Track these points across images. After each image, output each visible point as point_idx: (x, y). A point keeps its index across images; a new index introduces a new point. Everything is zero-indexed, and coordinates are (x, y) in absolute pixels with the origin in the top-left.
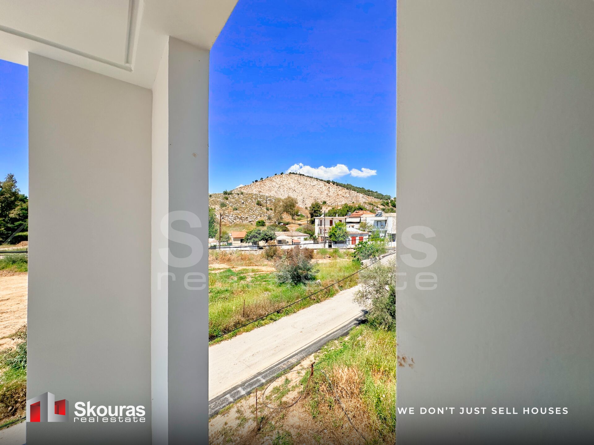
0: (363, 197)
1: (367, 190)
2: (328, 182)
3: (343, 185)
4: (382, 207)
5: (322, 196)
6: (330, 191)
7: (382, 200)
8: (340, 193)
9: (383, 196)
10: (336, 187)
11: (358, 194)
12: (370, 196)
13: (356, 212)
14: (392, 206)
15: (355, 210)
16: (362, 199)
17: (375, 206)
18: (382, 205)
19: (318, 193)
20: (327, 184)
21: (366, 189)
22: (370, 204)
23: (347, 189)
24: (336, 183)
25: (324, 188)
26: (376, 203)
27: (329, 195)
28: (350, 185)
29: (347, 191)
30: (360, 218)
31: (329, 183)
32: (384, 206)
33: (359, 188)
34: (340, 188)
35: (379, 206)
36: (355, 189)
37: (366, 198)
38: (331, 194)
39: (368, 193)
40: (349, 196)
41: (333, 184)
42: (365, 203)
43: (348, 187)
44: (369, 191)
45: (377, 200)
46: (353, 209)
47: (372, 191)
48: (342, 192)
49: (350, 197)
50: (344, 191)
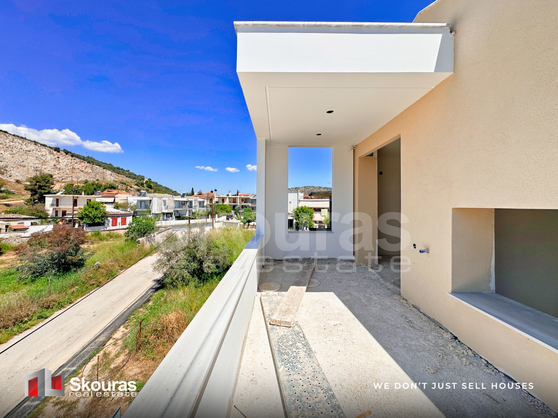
0: (111, 175)
1: (117, 168)
2: (57, 150)
3: (80, 157)
4: (136, 187)
5: (46, 167)
6: (59, 162)
7: (135, 180)
8: (77, 166)
9: (136, 175)
10: (71, 158)
11: (105, 170)
12: (121, 174)
13: (108, 191)
14: (148, 187)
15: (105, 189)
16: (110, 177)
17: (128, 186)
18: (136, 185)
19: (37, 162)
20: (55, 152)
21: (115, 166)
22: (123, 183)
23: (89, 162)
24: (71, 153)
25: (49, 157)
26: (128, 182)
27: (58, 166)
28: (92, 158)
29: (87, 164)
30: (114, 198)
31: (59, 152)
32: (139, 186)
33: (105, 163)
34: (77, 160)
35: (133, 186)
36: (99, 164)
37: (115, 176)
38: (62, 165)
39: (117, 171)
40: (91, 171)
41: (65, 154)
42: (116, 181)
43: (90, 161)
44: (119, 169)
45: (129, 180)
46: (103, 188)
47: (122, 169)
48: (79, 166)
49: (93, 173)
50: (83, 164)
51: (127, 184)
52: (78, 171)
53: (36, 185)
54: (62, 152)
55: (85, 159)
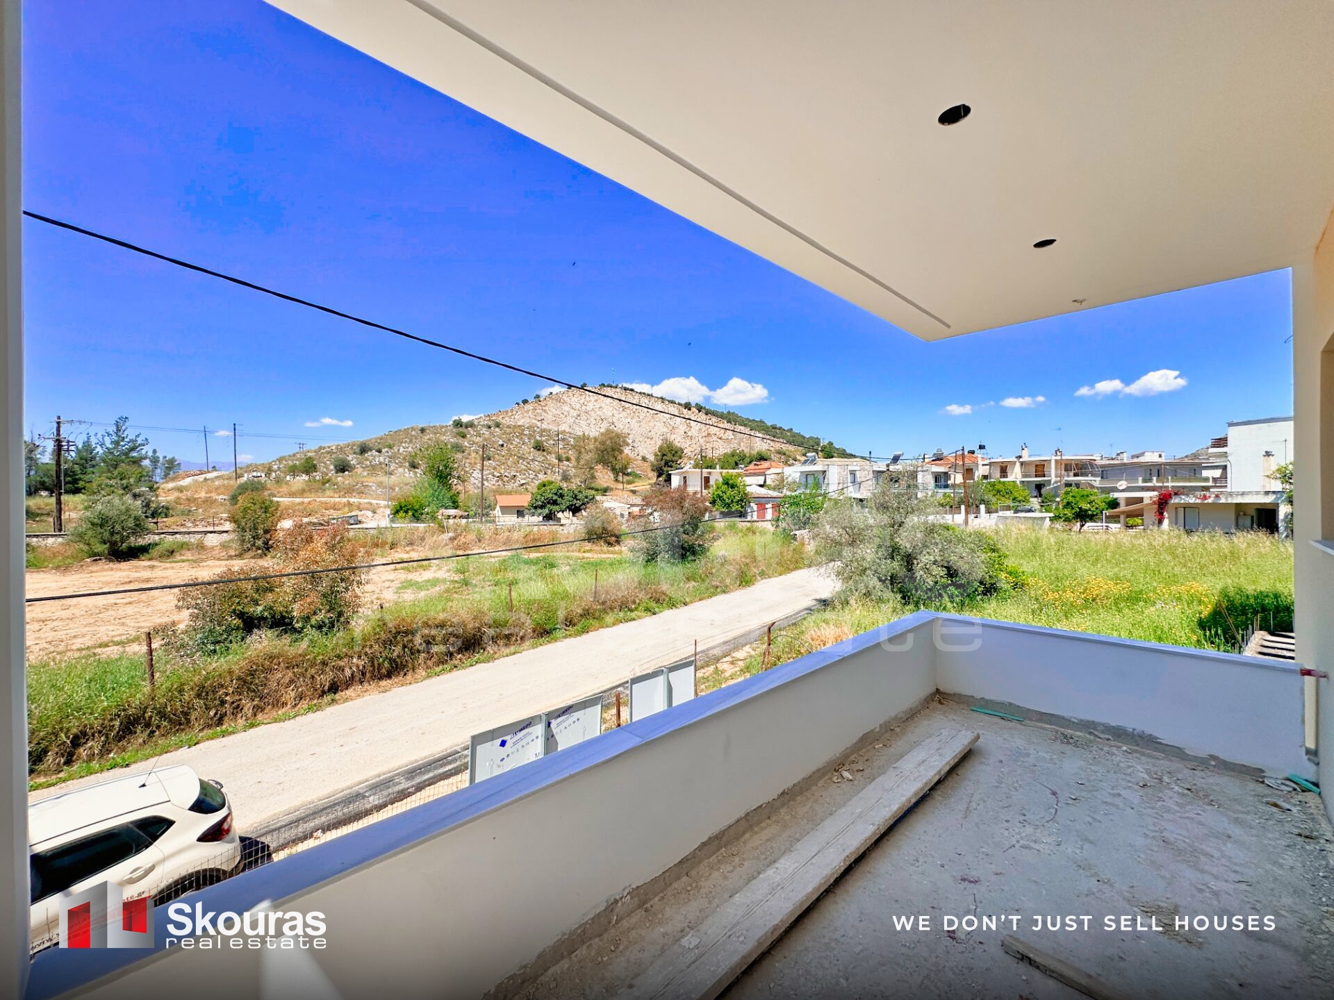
0: (762, 439)
1: (772, 426)
2: (688, 406)
3: (718, 414)
5: (675, 436)
6: (691, 427)
7: (802, 447)
8: (713, 430)
10: (704, 417)
11: (752, 433)
12: (779, 438)
13: (755, 465)
15: (751, 462)
19: (665, 430)
20: (685, 411)
21: (769, 423)
22: (780, 452)
23: (729, 421)
24: (704, 408)
25: (679, 419)
26: (791, 452)
27: (690, 434)
28: (734, 413)
29: (727, 426)
30: (763, 478)
31: (690, 409)
33: (754, 420)
34: (714, 419)
35: (798, 457)
36: (745, 423)
37: (769, 441)
38: (693, 433)
39: (773, 432)
40: (733, 437)
41: (697, 411)
42: (770, 449)
43: (731, 418)
45: (792, 447)
47: (780, 428)
48: (716, 429)
49: (736, 439)
50: (721, 426)
51: (787, 453)
52: (715, 438)
53: (662, 460)
54: (694, 409)
55: (724, 416)
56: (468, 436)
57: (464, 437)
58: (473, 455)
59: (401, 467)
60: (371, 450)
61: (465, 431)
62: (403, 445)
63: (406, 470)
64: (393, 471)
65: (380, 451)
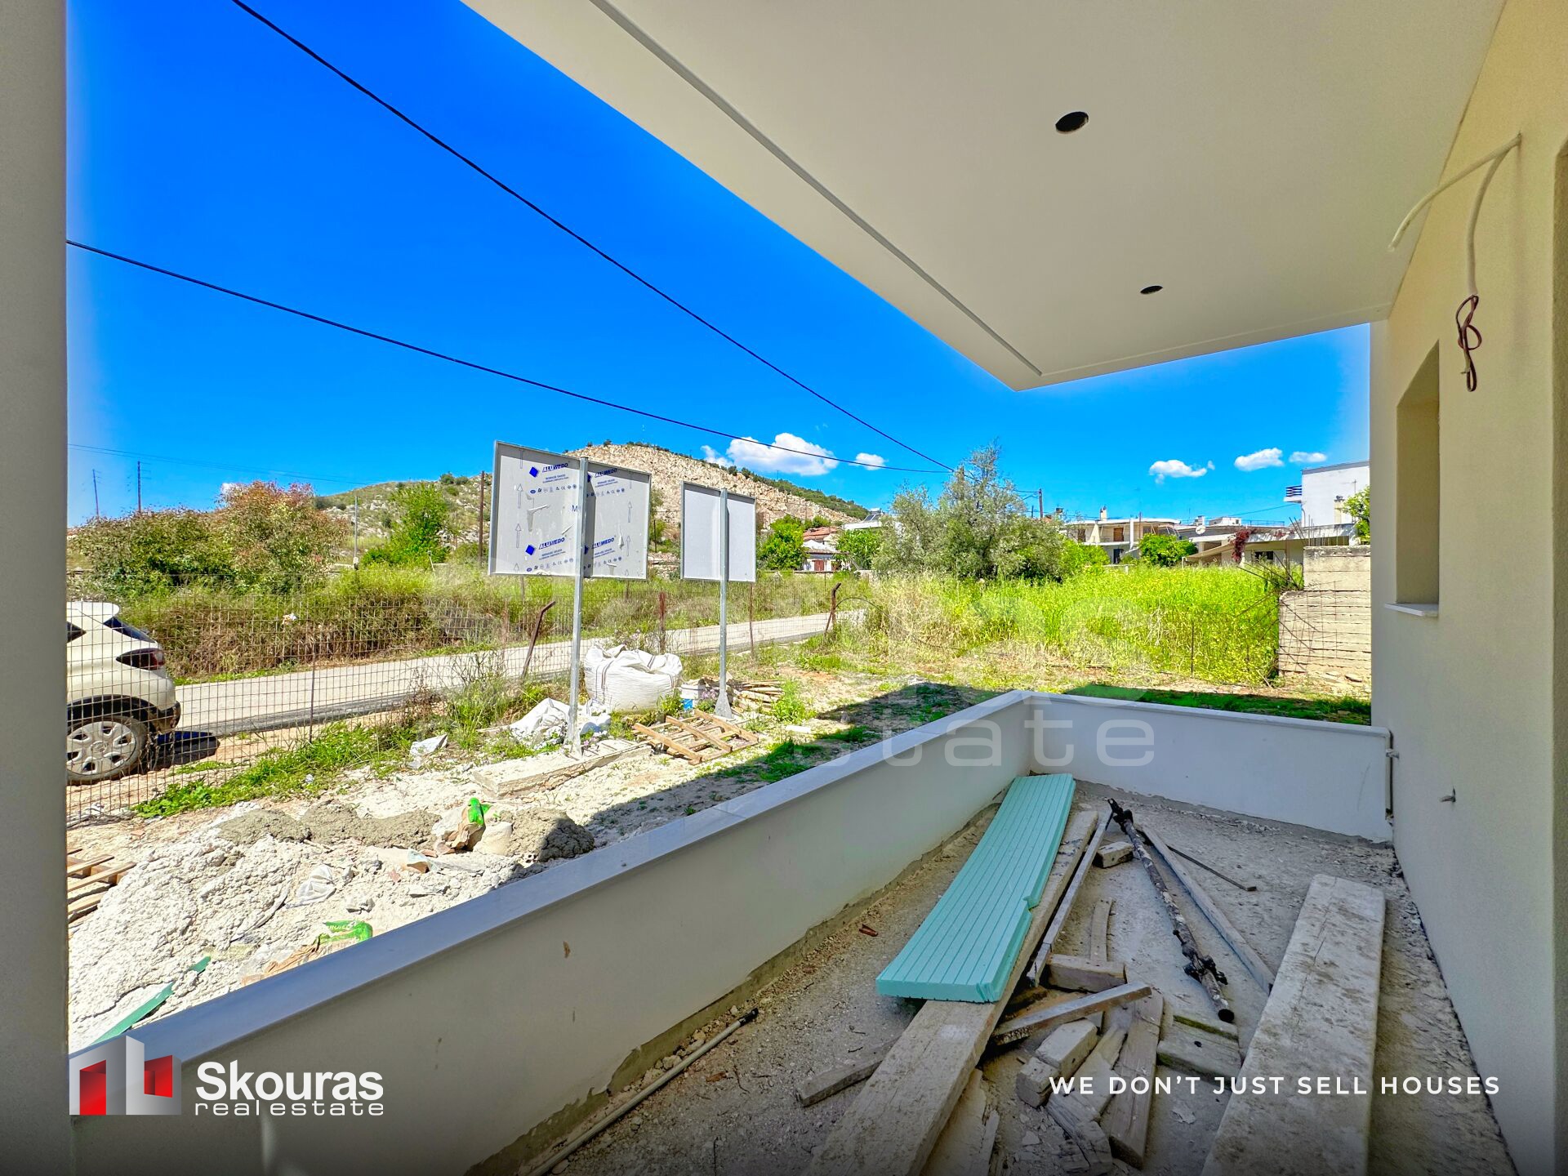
0: (820, 512)
2: (733, 471)
3: (770, 481)
10: (752, 484)
11: (809, 503)
12: (838, 510)
20: (730, 477)
21: (827, 494)
23: (782, 491)
24: (753, 474)
28: (787, 481)
29: (779, 494)
31: (735, 475)
33: (809, 491)
34: (764, 487)
36: (799, 493)
37: (827, 514)
39: (831, 503)
40: (785, 508)
41: (744, 477)
43: (784, 487)
44: (833, 499)
47: (840, 500)
48: (767, 498)
49: (789, 511)
50: (772, 495)
55: (776, 484)
56: (461, 494)
57: (455, 494)
58: (468, 514)
59: (372, 526)
60: (330, 506)
61: (458, 488)
62: (375, 501)
63: (379, 530)
64: (361, 531)
65: (343, 508)
